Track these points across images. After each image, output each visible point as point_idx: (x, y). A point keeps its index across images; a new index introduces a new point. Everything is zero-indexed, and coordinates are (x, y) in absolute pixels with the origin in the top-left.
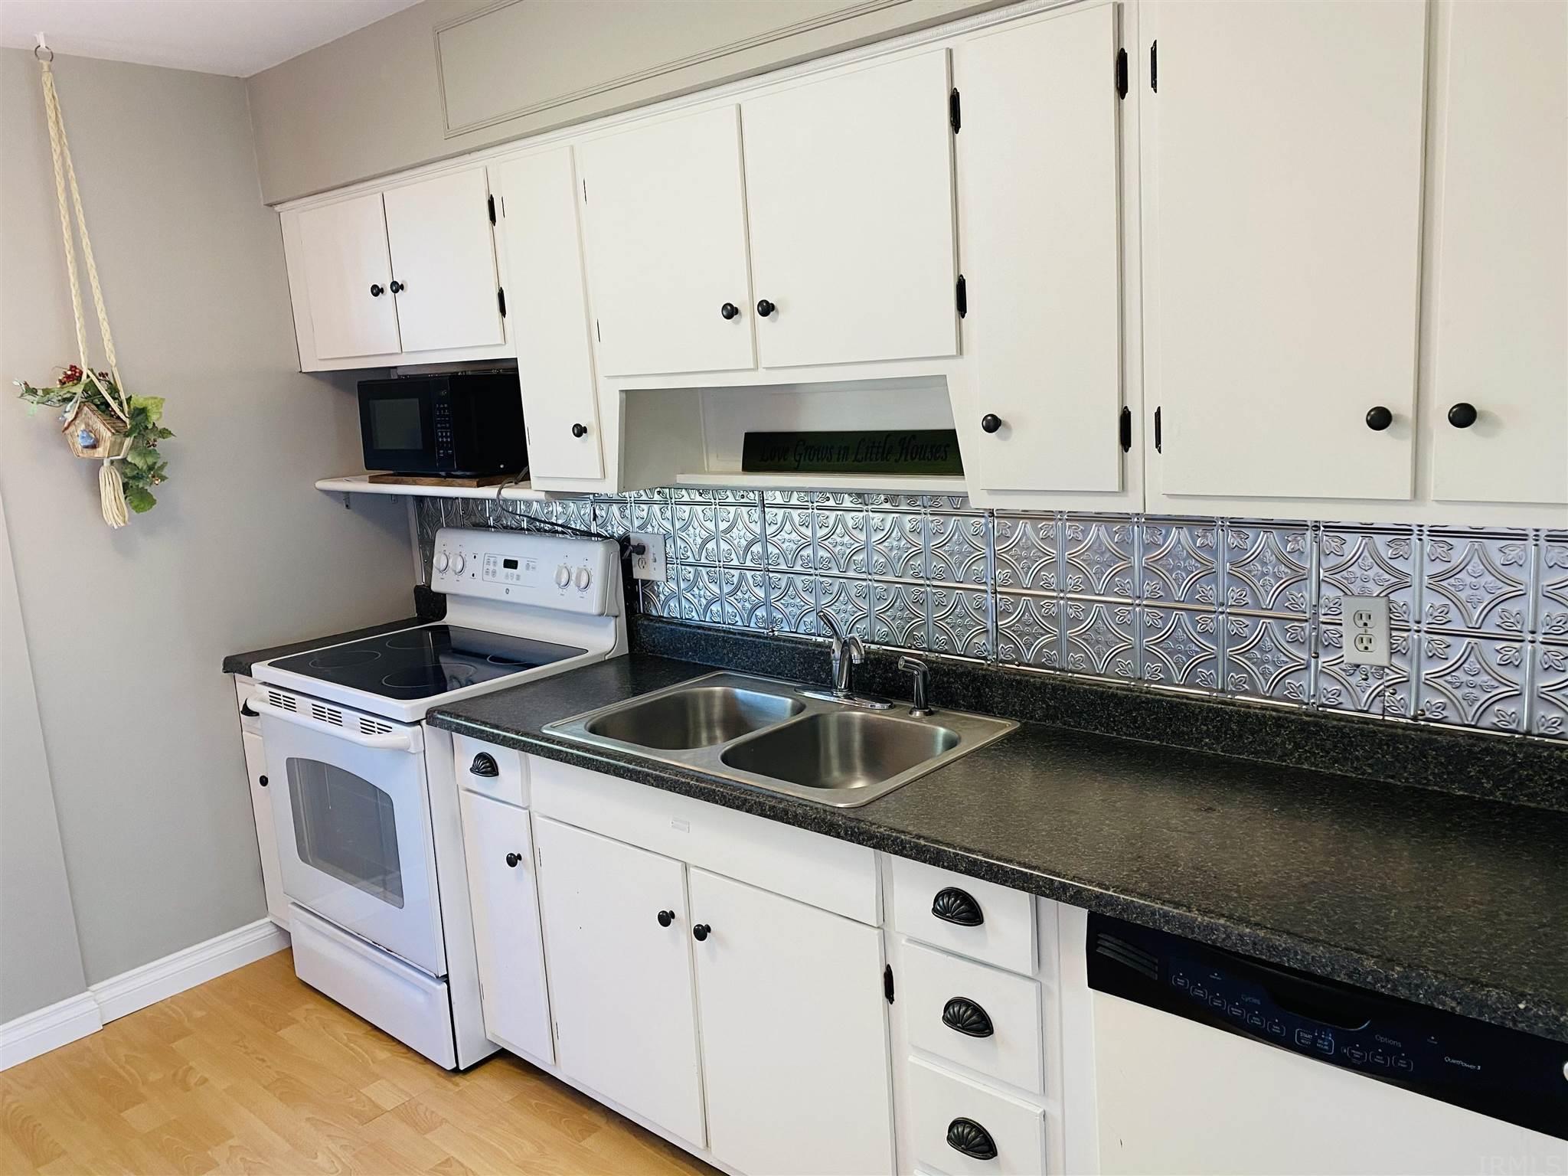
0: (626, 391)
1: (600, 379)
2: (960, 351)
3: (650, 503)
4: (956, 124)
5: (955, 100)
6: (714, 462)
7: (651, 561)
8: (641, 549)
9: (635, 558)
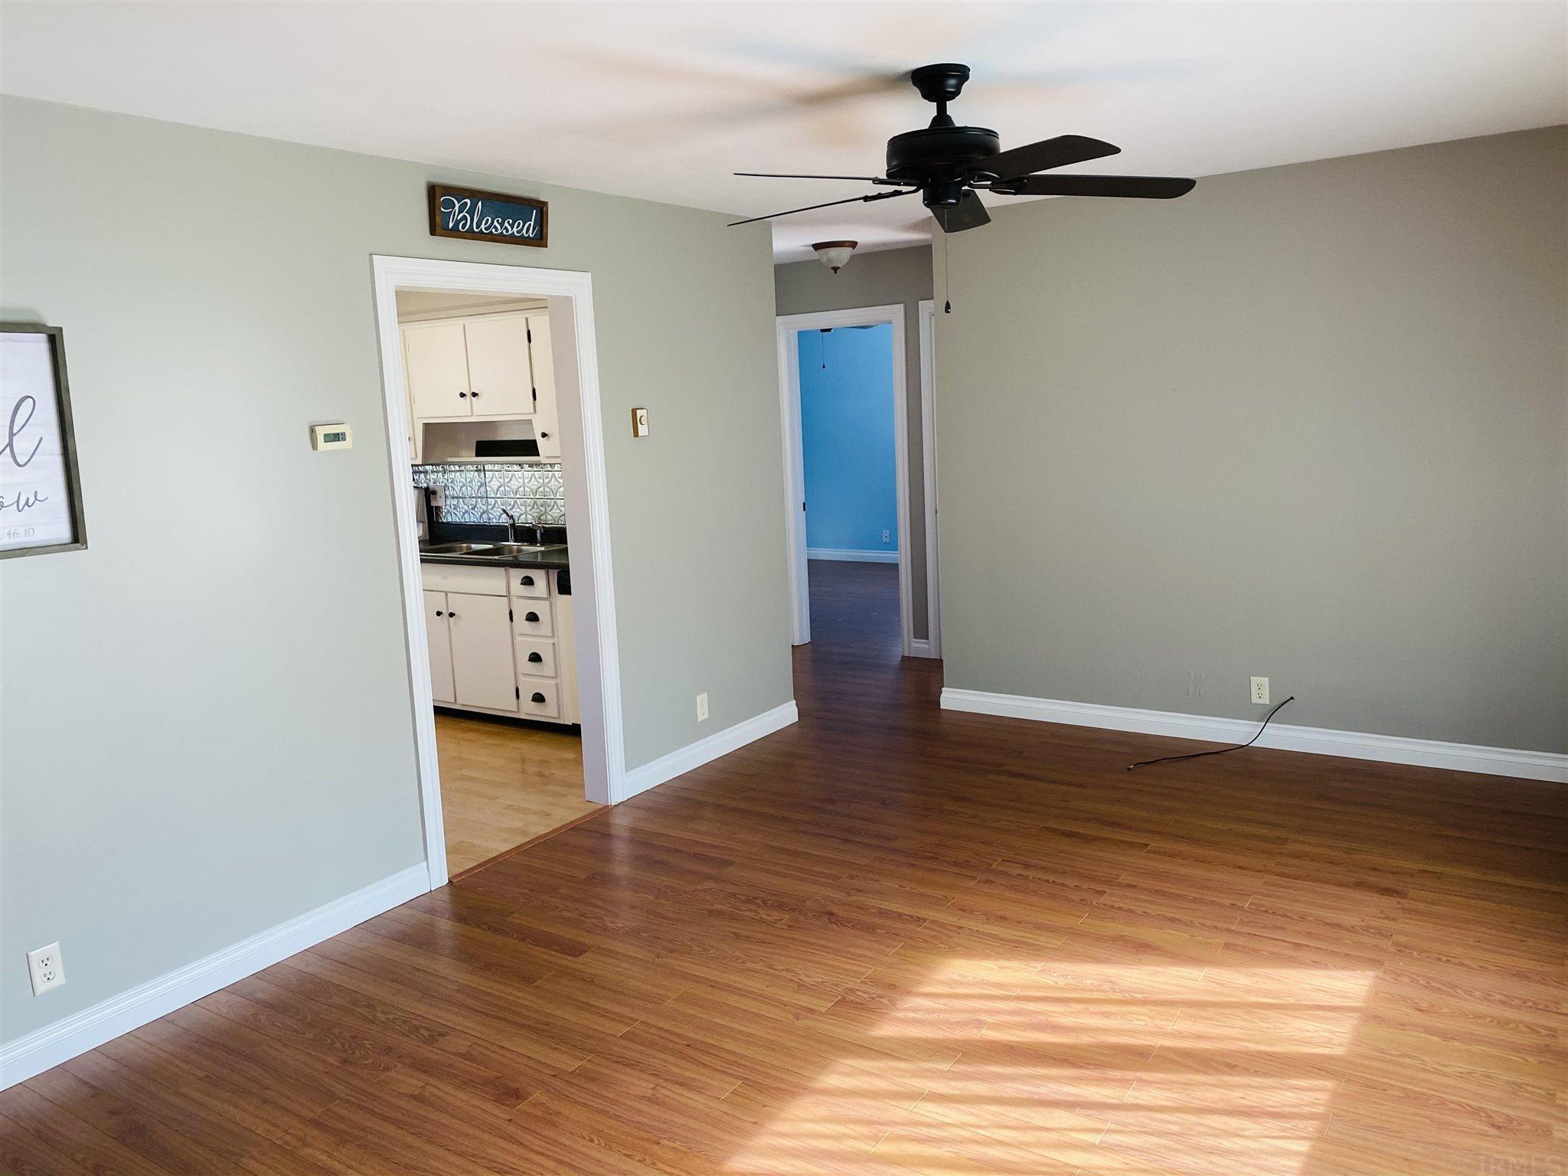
0: (426, 424)
1: (415, 419)
2: (535, 412)
3: (438, 472)
4: (529, 340)
5: (529, 333)
6: (464, 453)
7: (439, 498)
8: (434, 493)
9: (432, 496)
